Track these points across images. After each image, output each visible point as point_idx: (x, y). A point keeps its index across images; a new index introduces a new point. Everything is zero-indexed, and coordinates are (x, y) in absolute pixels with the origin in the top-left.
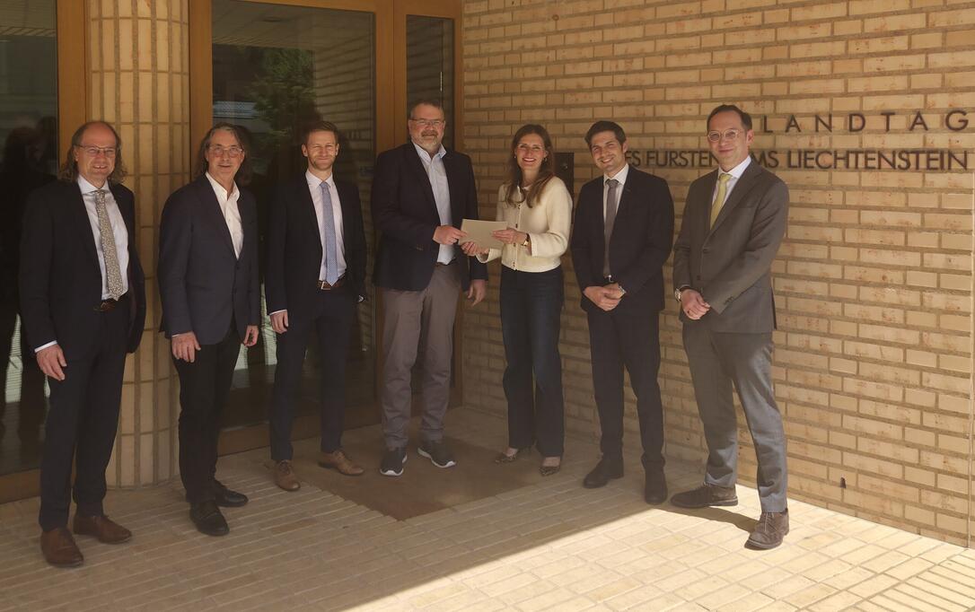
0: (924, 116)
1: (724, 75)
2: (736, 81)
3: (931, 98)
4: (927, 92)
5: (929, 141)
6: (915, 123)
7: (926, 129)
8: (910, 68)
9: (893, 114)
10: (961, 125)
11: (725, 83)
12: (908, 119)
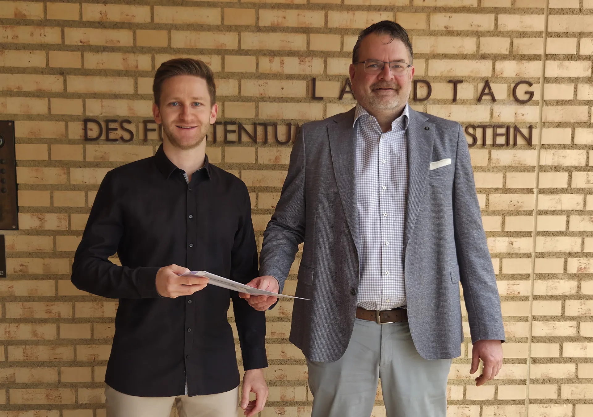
0: (492, 85)
1: (258, 19)
2: (273, 29)
3: (500, 65)
4: (496, 58)
5: (495, 115)
6: (483, 94)
7: (494, 100)
8: (480, 29)
9: (461, 82)
10: (526, 97)
11: (259, 29)
12: (476, 88)
